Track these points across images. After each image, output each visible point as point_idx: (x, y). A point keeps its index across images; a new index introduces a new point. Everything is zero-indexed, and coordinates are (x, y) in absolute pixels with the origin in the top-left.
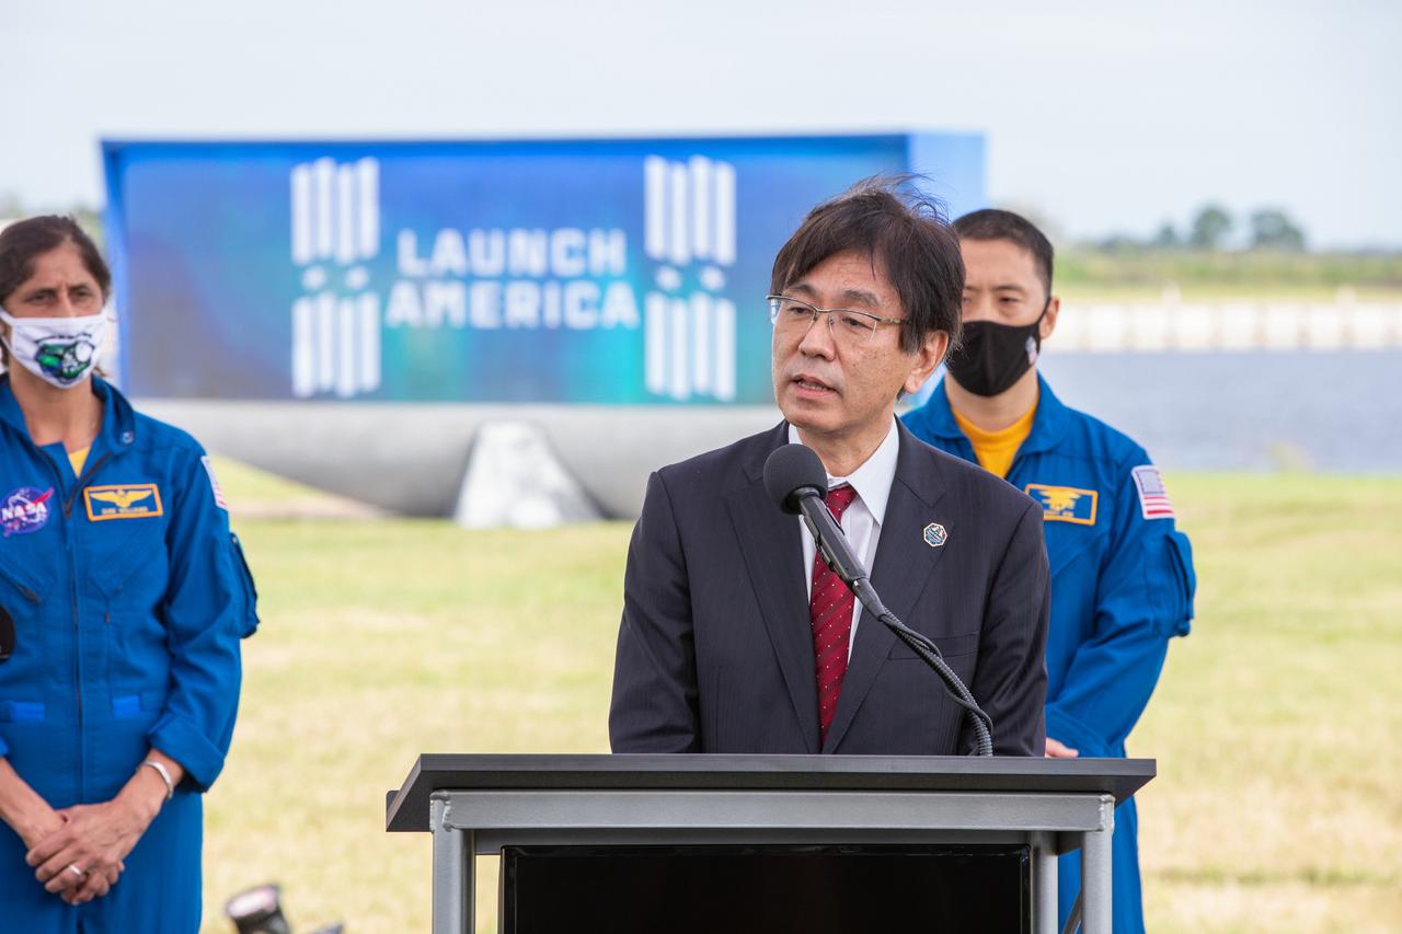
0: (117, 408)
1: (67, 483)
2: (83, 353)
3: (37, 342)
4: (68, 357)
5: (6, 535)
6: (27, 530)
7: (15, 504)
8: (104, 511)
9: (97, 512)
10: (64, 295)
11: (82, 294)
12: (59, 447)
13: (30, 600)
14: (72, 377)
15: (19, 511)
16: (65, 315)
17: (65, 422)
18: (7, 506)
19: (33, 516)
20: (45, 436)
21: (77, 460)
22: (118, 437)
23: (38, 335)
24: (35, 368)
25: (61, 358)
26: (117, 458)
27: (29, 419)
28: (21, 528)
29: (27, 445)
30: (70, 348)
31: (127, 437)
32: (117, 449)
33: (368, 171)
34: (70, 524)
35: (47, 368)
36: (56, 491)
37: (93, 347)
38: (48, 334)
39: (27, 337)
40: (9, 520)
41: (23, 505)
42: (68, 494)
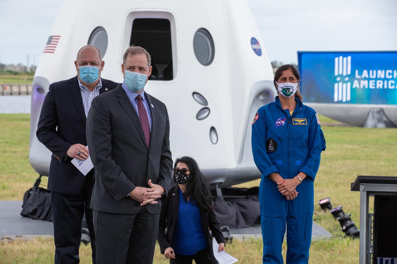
0: (299, 104)
1: (288, 117)
2: (291, 91)
3: (282, 88)
4: (288, 91)
5: (277, 127)
6: (281, 125)
7: (279, 121)
8: (296, 123)
9: (294, 123)
10: (288, 79)
11: (292, 79)
12: (288, 110)
13: (280, 139)
14: (289, 95)
15: (279, 122)
16: (288, 82)
17: (289, 106)
18: (277, 121)
19: (282, 123)
20: (285, 108)
21: (291, 113)
22: (299, 108)
23: (282, 86)
24: (282, 93)
25: (286, 91)
26: (299, 113)
27: (282, 104)
28: (280, 126)
29: (281, 110)
30: (289, 89)
31: (301, 109)
32: (299, 111)
33: (349, 58)
34: (289, 125)
35: (284, 93)
36: (287, 119)
37: (293, 90)
38: (284, 86)
39: (280, 87)
40: (277, 124)
41: (280, 121)
42: (289, 119)
